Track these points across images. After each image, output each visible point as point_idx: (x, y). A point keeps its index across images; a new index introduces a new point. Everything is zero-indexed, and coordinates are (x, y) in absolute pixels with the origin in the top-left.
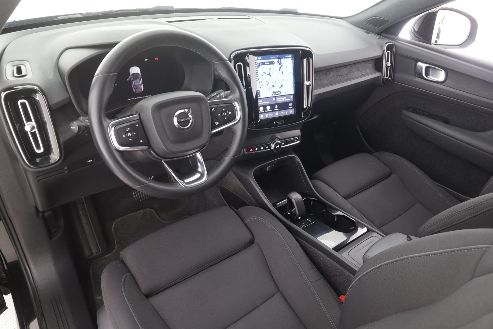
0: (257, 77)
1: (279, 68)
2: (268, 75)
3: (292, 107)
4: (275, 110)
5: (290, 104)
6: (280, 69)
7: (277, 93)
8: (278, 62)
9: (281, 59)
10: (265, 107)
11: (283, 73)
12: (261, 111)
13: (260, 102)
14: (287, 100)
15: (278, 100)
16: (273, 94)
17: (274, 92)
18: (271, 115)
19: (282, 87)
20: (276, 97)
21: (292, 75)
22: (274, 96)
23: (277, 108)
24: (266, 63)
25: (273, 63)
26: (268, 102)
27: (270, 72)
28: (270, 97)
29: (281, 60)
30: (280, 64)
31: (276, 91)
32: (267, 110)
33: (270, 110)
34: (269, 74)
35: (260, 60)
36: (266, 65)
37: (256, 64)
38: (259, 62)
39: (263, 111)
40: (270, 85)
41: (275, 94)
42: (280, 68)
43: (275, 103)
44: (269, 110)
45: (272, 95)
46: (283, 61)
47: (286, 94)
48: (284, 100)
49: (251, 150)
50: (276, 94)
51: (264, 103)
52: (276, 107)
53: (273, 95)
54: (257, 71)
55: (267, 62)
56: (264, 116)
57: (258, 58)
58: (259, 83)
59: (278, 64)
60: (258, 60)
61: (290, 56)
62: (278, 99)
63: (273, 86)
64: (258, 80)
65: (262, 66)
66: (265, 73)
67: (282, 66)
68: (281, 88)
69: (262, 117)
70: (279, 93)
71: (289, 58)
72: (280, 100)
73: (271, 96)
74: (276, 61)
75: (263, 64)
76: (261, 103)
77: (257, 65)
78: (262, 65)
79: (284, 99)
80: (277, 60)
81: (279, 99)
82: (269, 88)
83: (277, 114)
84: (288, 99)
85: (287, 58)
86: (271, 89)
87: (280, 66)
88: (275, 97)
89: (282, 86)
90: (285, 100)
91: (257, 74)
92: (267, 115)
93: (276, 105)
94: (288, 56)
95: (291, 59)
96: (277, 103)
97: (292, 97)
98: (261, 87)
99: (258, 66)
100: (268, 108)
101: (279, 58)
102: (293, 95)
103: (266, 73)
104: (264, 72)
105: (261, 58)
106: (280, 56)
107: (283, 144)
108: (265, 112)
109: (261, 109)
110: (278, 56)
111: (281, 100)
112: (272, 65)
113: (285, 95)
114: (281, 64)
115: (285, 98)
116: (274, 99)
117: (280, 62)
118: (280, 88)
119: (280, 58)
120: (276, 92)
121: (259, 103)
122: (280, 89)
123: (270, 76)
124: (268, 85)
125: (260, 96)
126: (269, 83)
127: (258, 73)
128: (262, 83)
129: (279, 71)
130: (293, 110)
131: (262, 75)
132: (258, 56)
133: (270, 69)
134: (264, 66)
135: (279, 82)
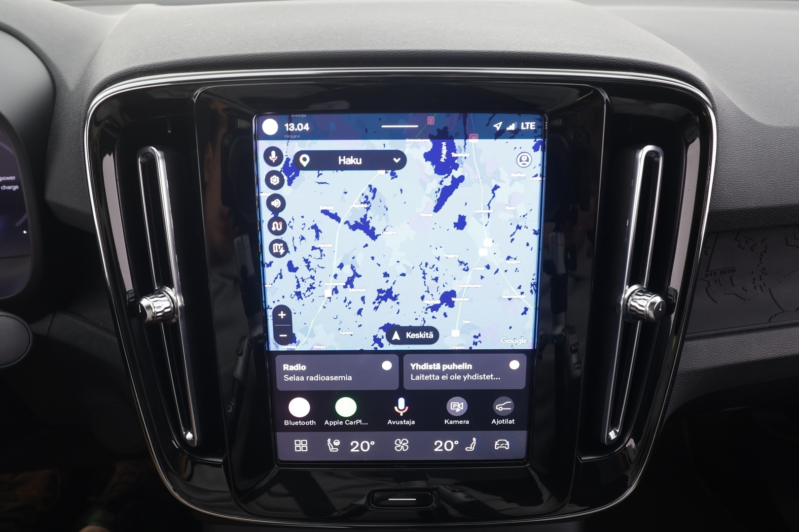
1: (438, 195)
2: (354, 227)
3: (512, 422)
4: (391, 422)
5: (501, 407)
6: (441, 202)
7: (410, 335)
8: (432, 156)
9: (459, 143)
10: (322, 399)
11: (461, 223)
12: (295, 419)
14: (476, 377)
15: (418, 372)
16: (382, 334)
17: (389, 329)
18: (361, 446)
19: (451, 305)
20: (401, 354)
21: (534, 240)
22: (387, 346)
24: (343, 160)
25: (397, 160)
26: (348, 378)
27: (370, 213)
28: (362, 352)
29: (452, 148)
30: (444, 167)
31: (403, 323)
32: (335, 417)
33: (359, 422)
34: (363, 225)
35: (303, 136)
36: (344, 168)
37: (273, 156)
38: (290, 149)
39: (312, 422)
40: (367, 287)
41: (396, 336)
42: (447, 191)
43: (395, 386)
44: (352, 418)
45: (377, 340)
46: (473, 150)
47: (474, 348)
48: (456, 377)
50: (404, 341)
51: (318, 378)
52: (401, 407)
53: (384, 341)
54: (276, 203)
55: (348, 154)
56: (318, 446)
57: (291, 127)
58: (292, 268)
59: (429, 167)
60: (282, 135)
61: (531, 125)
62: (415, 366)
63: (386, 295)
64: (282, 251)
65: (315, 172)
66: (335, 217)
67: (457, 180)
68: (444, 308)
70: (429, 335)
72: (435, 378)
73: (369, 346)
74: (416, 148)
75: (325, 161)
76: (299, 379)
77: (278, 168)
78: (309, 168)
79: (463, 372)
80: (427, 145)
81: (426, 366)
82: (359, 304)
84: (490, 377)
85: (499, 135)
86: (368, 307)
87: (448, 182)
88: (396, 357)
89: (448, 298)
90: (468, 377)
91: (276, 219)
92: (333, 445)
93: (401, 402)
94: (512, 127)
95: (531, 142)
96: (407, 387)
97: (514, 365)
98: (303, 289)
99: (287, 170)
100: (346, 407)
101: (441, 136)
102: (524, 357)
103: (343, 219)
104: (325, 212)
105: (305, 127)
106: (452, 120)
108: (320, 428)
109: (299, 407)
110: (431, 120)
111: (441, 373)
112: (383, 173)
113: (470, 351)
114: (456, 174)
115: (465, 366)
116: (387, 365)
117: (443, 159)
118: (435, 308)
119: (451, 132)
120: (402, 330)
121: (285, 378)
122: (439, 314)
123: (372, 234)
124: (350, 282)
125: (292, 339)
126: (356, 275)
127: (281, 215)
128: (312, 273)
129: (437, 209)
130: (522, 436)
131: (315, 227)
132: (286, 117)
133: (370, 195)
134: (328, 175)
135: (431, 274)
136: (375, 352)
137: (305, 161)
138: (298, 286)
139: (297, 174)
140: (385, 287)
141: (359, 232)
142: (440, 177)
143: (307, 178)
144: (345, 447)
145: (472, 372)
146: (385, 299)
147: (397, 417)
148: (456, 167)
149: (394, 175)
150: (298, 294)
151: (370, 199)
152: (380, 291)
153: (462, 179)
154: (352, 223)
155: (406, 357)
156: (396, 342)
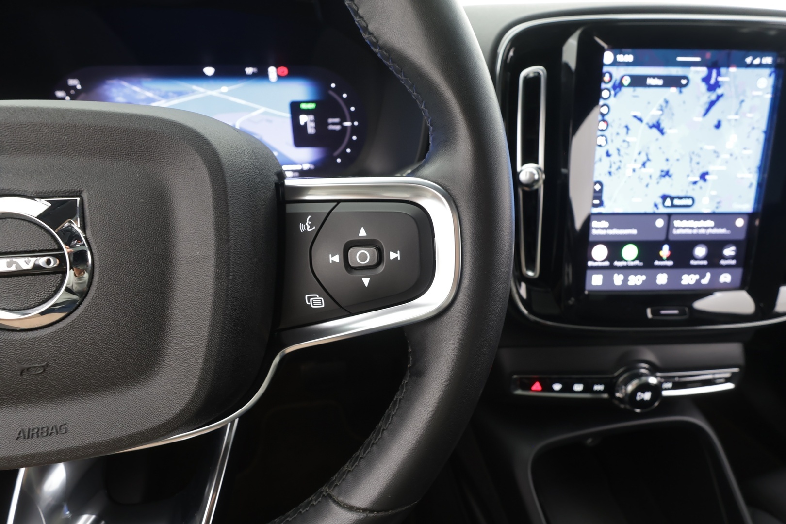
0: (602, 130)
1: (707, 106)
2: (651, 127)
3: (734, 262)
4: (657, 263)
6: (708, 110)
7: (677, 202)
8: (706, 80)
9: (723, 70)
10: (615, 247)
11: (718, 125)
12: (595, 261)
13: (599, 228)
14: (716, 231)
15: (678, 228)
16: (660, 201)
17: (664, 198)
18: (636, 280)
19: (705, 180)
20: (670, 215)
21: (762, 137)
22: (662, 210)
23: (668, 259)
24: (650, 81)
25: (684, 82)
26: (634, 232)
27: (662, 118)
28: (645, 214)
29: (719, 74)
30: (712, 88)
31: (673, 194)
32: (621, 259)
33: (637, 263)
34: (657, 126)
35: (627, 64)
36: (650, 86)
37: (607, 78)
38: (618, 72)
39: (607, 263)
40: (653, 169)
41: (668, 202)
42: (712, 104)
43: (662, 237)
44: (633, 260)
45: (656, 205)
46: (731, 76)
47: (717, 211)
48: (702, 231)
49: (537, 386)
50: (673, 206)
51: (614, 231)
52: (665, 251)
53: (660, 206)
54: (604, 110)
55: (654, 77)
56: (608, 280)
57: (621, 58)
58: (608, 155)
59: (703, 87)
61: (768, 60)
62: (677, 223)
63: (667, 174)
64: (603, 143)
65: (631, 89)
66: (640, 120)
67: (719, 97)
68: (701, 183)
69: (596, 280)
70: (689, 202)
71: (760, 66)
72: (689, 232)
73: (650, 209)
74: (697, 74)
75: (638, 81)
76: (603, 232)
77: (609, 86)
78: (629, 86)
79: (707, 228)
80: (703, 71)
81: (684, 223)
82: (647, 180)
83: (662, 279)
84: (723, 231)
85: (749, 66)
86: (653, 182)
87: (713, 97)
88: (666, 217)
89: (703, 176)
90: (710, 231)
91: (604, 120)
92: (618, 280)
93: (666, 247)
94: (757, 61)
95: (767, 71)
96: (671, 238)
97: (740, 223)
98: (613, 170)
99: (614, 87)
100: (630, 253)
101: (714, 65)
102: (746, 217)
103: (645, 121)
104: (635, 117)
105: (629, 58)
106: (721, 54)
107: (670, 385)
108: (612, 267)
109: (599, 253)
110: (709, 55)
111: (692, 228)
112: (674, 90)
113: (714, 213)
114: (719, 91)
115: (710, 223)
116: (660, 223)
117: (712, 81)
118: (695, 183)
119: (720, 63)
120: (672, 198)
121: (594, 232)
122: (697, 187)
123: (661, 131)
124: (644, 165)
125: (601, 204)
126: (648, 160)
127: (606, 118)
128: (620, 158)
129: (705, 114)
130: (739, 271)
131: (627, 127)
132: (618, 51)
133: (664, 105)
134: (640, 90)
135: (695, 159)
136: (654, 214)
137: (627, 81)
138: (611, 167)
139: (620, 90)
140: (665, 169)
141: (655, 130)
142: (709, 94)
143: (627, 92)
144: (625, 281)
145: (712, 228)
146: (664, 176)
147: (661, 259)
148: (719, 86)
149: (681, 92)
150: (610, 173)
151: (664, 108)
152: (662, 171)
153: (722, 95)
154: (651, 124)
155: (673, 217)
156: (668, 207)
